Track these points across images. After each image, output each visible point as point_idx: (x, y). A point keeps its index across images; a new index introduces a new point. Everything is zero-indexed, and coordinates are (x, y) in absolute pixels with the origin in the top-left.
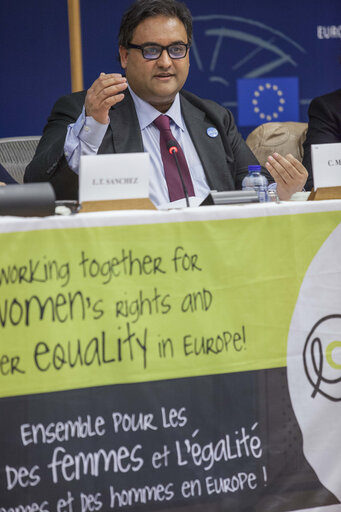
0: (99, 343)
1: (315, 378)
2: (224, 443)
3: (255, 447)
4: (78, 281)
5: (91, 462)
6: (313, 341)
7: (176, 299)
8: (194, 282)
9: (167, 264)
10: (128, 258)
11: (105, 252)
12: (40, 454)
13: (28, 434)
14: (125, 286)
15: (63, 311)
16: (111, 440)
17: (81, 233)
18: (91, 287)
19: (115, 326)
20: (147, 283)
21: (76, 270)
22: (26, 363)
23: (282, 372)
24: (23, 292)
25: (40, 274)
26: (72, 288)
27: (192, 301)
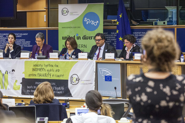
0: (45, 74)
1: (71, 82)
2: (60, 88)
3: (63, 89)
4: (43, 67)
6: (72, 77)
7: (55, 70)
8: (57, 68)
9: (54, 66)
10: (49, 65)
11: (46, 64)
13: (36, 83)
14: (49, 68)
17: (44, 61)
18: (45, 68)
19: (47, 72)
20: (51, 68)
21: (43, 66)
22: (37, 75)
23: (68, 80)
24: (37, 67)
25: (39, 66)
26: (43, 68)
27: (57, 70)
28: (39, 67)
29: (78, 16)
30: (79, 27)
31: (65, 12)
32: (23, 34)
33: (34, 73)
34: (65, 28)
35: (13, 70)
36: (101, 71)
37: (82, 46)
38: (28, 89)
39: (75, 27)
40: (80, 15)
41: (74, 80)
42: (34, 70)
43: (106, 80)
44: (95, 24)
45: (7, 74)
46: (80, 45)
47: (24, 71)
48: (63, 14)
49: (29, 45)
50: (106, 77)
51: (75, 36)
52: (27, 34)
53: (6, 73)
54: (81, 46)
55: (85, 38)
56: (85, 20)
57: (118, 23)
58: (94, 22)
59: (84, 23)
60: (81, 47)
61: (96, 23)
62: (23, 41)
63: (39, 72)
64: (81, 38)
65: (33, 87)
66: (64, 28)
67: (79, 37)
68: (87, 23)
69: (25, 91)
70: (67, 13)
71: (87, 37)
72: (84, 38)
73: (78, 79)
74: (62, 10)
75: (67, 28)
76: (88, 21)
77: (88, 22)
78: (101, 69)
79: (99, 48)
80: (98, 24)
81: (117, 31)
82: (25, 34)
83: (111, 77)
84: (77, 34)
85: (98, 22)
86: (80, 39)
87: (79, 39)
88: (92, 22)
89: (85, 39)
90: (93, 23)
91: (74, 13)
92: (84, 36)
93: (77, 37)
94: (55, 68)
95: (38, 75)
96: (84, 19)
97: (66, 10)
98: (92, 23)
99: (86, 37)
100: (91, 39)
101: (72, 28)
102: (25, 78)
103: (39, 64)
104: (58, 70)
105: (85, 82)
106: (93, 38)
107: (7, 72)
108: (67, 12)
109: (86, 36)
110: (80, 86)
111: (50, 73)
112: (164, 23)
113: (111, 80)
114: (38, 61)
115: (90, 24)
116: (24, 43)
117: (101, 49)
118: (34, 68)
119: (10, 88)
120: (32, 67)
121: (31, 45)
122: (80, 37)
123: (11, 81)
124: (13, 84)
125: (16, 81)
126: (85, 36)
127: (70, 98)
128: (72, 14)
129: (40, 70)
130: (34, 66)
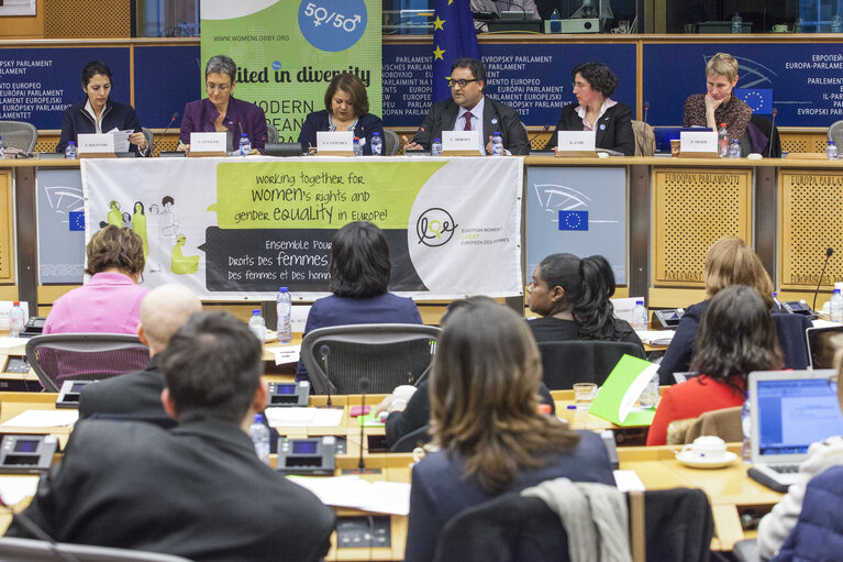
0: (308, 211)
1: (422, 235)
4: (299, 184)
5: (302, 260)
6: (422, 219)
7: (349, 195)
8: (359, 188)
9: (344, 180)
10: (325, 176)
11: (312, 173)
12: (273, 253)
13: (269, 245)
14: (323, 188)
15: (290, 196)
16: (311, 252)
17: (299, 164)
18: (305, 187)
19: (315, 205)
20: (334, 188)
21: (298, 179)
22: (270, 216)
23: (405, 232)
24: (271, 187)
25: (279, 180)
26: (296, 187)
27: (357, 197)
28: (280, 187)
30: (283, 38)
32: (33, 64)
33: (259, 206)
34: (228, 39)
35: (168, 200)
36: (545, 197)
37: (297, 104)
38: (235, 269)
39: (269, 38)
41: (434, 228)
42: (257, 196)
43: (563, 226)
44: (349, 25)
45: (143, 213)
46: (285, 104)
47: (215, 201)
49: (58, 104)
50: (563, 215)
51: (266, 69)
52: (47, 63)
53: (139, 211)
54: (290, 104)
55: (308, 78)
56: (309, 12)
57: (439, 24)
58: (343, 20)
59: (305, 23)
60: (290, 109)
61: (354, 22)
62: (31, 89)
63: (280, 203)
64: (293, 77)
65: (256, 261)
66: (222, 39)
67: (283, 73)
68: (317, 23)
69: (219, 277)
71: (316, 72)
72: (302, 78)
73: (450, 227)
75: (235, 39)
76: (321, 14)
77: (319, 19)
78: (541, 190)
80: (361, 27)
81: (439, 53)
82: (38, 64)
83: (584, 215)
84: (277, 63)
85: (358, 18)
86: (289, 81)
87: (282, 80)
88: (337, 19)
89: (312, 81)
90: (340, 22)
92: (305, 68)
93: (277, 73)
94: (350, 189)
95: (278, 216)
96: (303, 8)
98: (338, 23)
99: (310, 73)
101: (254, 39)
102: (222, 227)
103: (281, 172)
104: (365, 196)
105: (483, 236)
107: (140, 207)
109: (310, 68)
110: (457, 249)
111: (328, 207)
112: (588, 26)
113: (584, 226)
114: (276, 164)
115: (326, 26)
116: (37, 97)
117: (472, 115)
118: (259, 187)
119: (155, 268)
120: (252, 185)
121: (65, 102)
122: (288, 73)
123: (159, 239)
124: (168, 252)
125: (182, 240)
126: (308, 70)
127: (416, 296)
129: (285, 194)
130: (260, 180)
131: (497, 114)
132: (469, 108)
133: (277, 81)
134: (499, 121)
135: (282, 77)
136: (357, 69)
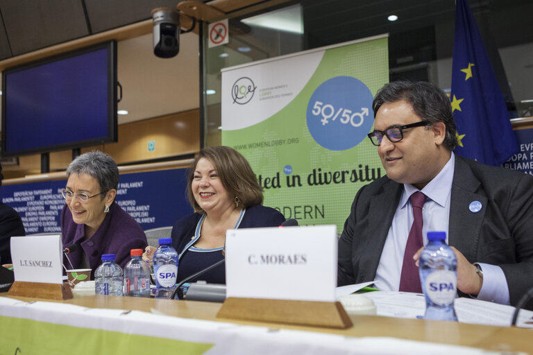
29: (287, 101)
30: (293, 141)
31: (243, 90)
32: (131, 185)
37: (308, 209)
39: (280, 142)
40: (296, 92)
44: (357, 120)
46: (297, 210)
48: (237, 100)
49: (146, 217)
51: (278, 174)
52: (139, 184)
54: (302, 210)
55: (318, 181)
56: (316, 110)
58: (350, 115)
59: (313, 122)
60: (302, 215)
61: (361, 115)
62: (130, 206)
64: (304, 181)
66: (240, 148)
67: (294, 177)
68: (324, 122)
70: (250, 94)
71: (325, 174)
72: (312, 181)
74: (235, 86)
75: (251, 146)
76: (328, 111)
77: (326, 117)
79: (408, 193)
82: (134, 185)
84: (289, 167)
86: (300, 185)
87: (294, 185)
88: (344, 115)
89: (316, 184)
91: (275, 92)
92: (314, 171)
93: (288, 178)
97: (248, 83)
98: (345, 119)
99: (320, 175)
100: (343, 181)
101: (267, 144)
106: (347, 177)
108: (252, 90)
109: (320, 170)
115: (334, 124)
116: (133, 212)
117: (427, 199)
121: (150, 216)
122: (298, 177)
126: (317, 173)
128: (267, 94)
131: (481, 190)
132: (420, 185)
133: (289, 186)
134: (489, 207)
135: (294, 181)
136: (367, 168)
